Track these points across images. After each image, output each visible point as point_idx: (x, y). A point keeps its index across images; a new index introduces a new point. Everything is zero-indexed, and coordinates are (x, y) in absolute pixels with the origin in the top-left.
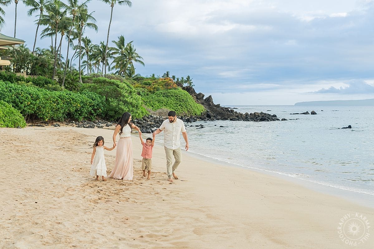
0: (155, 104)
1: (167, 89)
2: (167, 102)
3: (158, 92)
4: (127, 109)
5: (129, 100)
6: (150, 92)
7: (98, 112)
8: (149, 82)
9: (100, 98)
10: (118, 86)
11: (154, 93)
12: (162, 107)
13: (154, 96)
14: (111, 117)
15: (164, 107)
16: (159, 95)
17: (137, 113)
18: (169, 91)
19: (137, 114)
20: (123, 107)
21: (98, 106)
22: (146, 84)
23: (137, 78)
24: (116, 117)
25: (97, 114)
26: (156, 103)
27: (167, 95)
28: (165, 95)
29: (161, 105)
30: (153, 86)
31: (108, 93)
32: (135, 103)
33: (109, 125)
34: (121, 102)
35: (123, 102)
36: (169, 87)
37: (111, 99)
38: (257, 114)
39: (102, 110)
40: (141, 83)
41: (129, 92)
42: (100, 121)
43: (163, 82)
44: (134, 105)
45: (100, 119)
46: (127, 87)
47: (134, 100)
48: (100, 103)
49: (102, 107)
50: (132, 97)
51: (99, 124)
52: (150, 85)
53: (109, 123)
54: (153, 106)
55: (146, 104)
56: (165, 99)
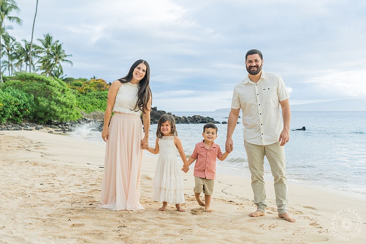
0: (88, 107)
1: (101, 90)
2: (102, 105)
3: (90, 94)
4: (60, 109)
5: (62, 99)
6: (82, 93)
7: (25, 114)
8: (79, 83)
9: (27, 97)
10: (48, 83)
11: (86, 94)
12: (96, 110)
13: (86, 98)
14: (41, 119)
15: (98, 109)
16: (92, 97)
17: (72, 114)
18: (102, 92)
19: (72, 116)
20: (55, 107)
21: (24, 106)
22: (76, 85)
23: (66, 79)
24: (46, 120)
25: (24, 115)
26: (90, 105)
27: (101, 96)
28: (99, 97)
29: (95, 108)
30: (85, 88)
31: (36, 91)
32: (69, 103)
33: (39, 128)
34: (53, 102)
35: (55, 101)
36: (102, 88)
37: (41, 98)
38: (197, 117)
39: (30, 111)
40: (71, 84)
41: (61, 90)
42: (27, 123)
43: (95, 83)
44: (68, 105)
45: (27, 121)
46: (60, 84)
47: (68, 99)
48: (28, 102)
49: (30, 108)
50: (65, 96)
51: (27, 127)
52: (81, 86)
53: (39, 126)
54: (85, 109)
55: (78, 107)
56: (99, 101)
